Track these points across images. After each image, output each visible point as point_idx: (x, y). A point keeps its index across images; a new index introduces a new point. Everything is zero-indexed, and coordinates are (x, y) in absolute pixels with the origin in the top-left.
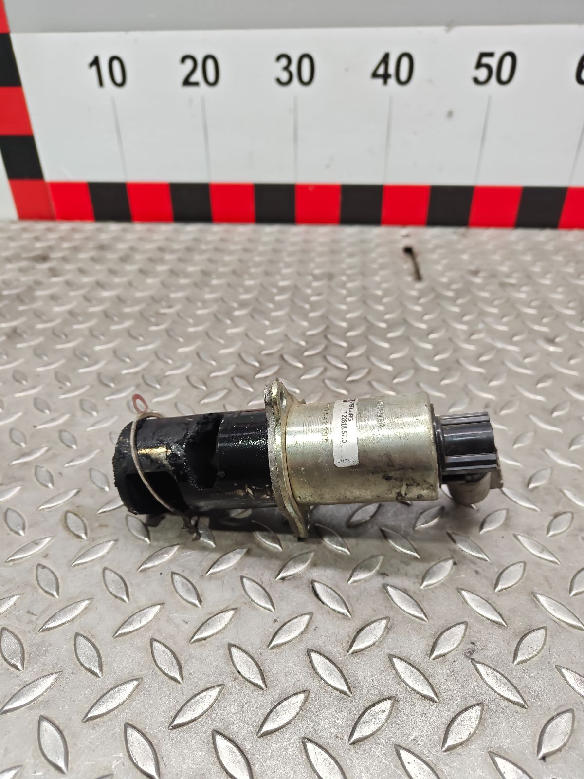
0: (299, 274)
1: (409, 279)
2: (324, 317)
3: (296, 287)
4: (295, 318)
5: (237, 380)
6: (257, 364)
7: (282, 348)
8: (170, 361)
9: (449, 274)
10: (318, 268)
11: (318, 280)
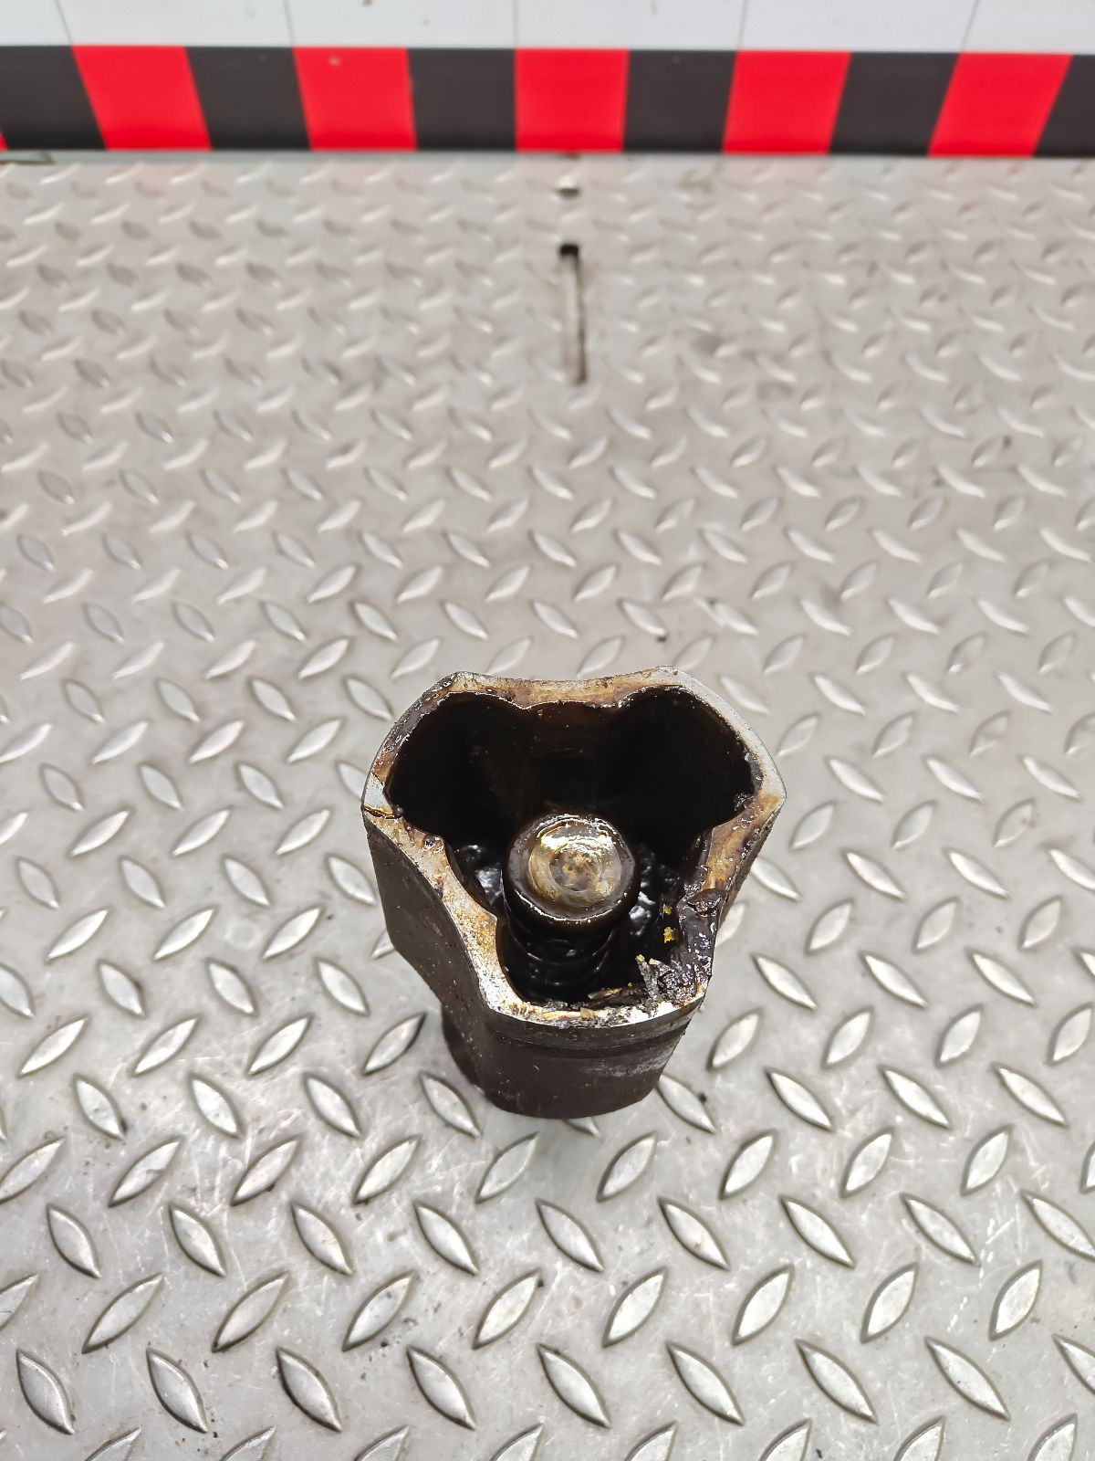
0: (307, 367)
1: (559, 377)
2: (353, 534)
3: (295, 416)
4: (286, 543)
5: (149, 773)
6: (194, 717)
7: (254, 654)
9: (651, 352)
10: (352, 342)
11: (350, 390)
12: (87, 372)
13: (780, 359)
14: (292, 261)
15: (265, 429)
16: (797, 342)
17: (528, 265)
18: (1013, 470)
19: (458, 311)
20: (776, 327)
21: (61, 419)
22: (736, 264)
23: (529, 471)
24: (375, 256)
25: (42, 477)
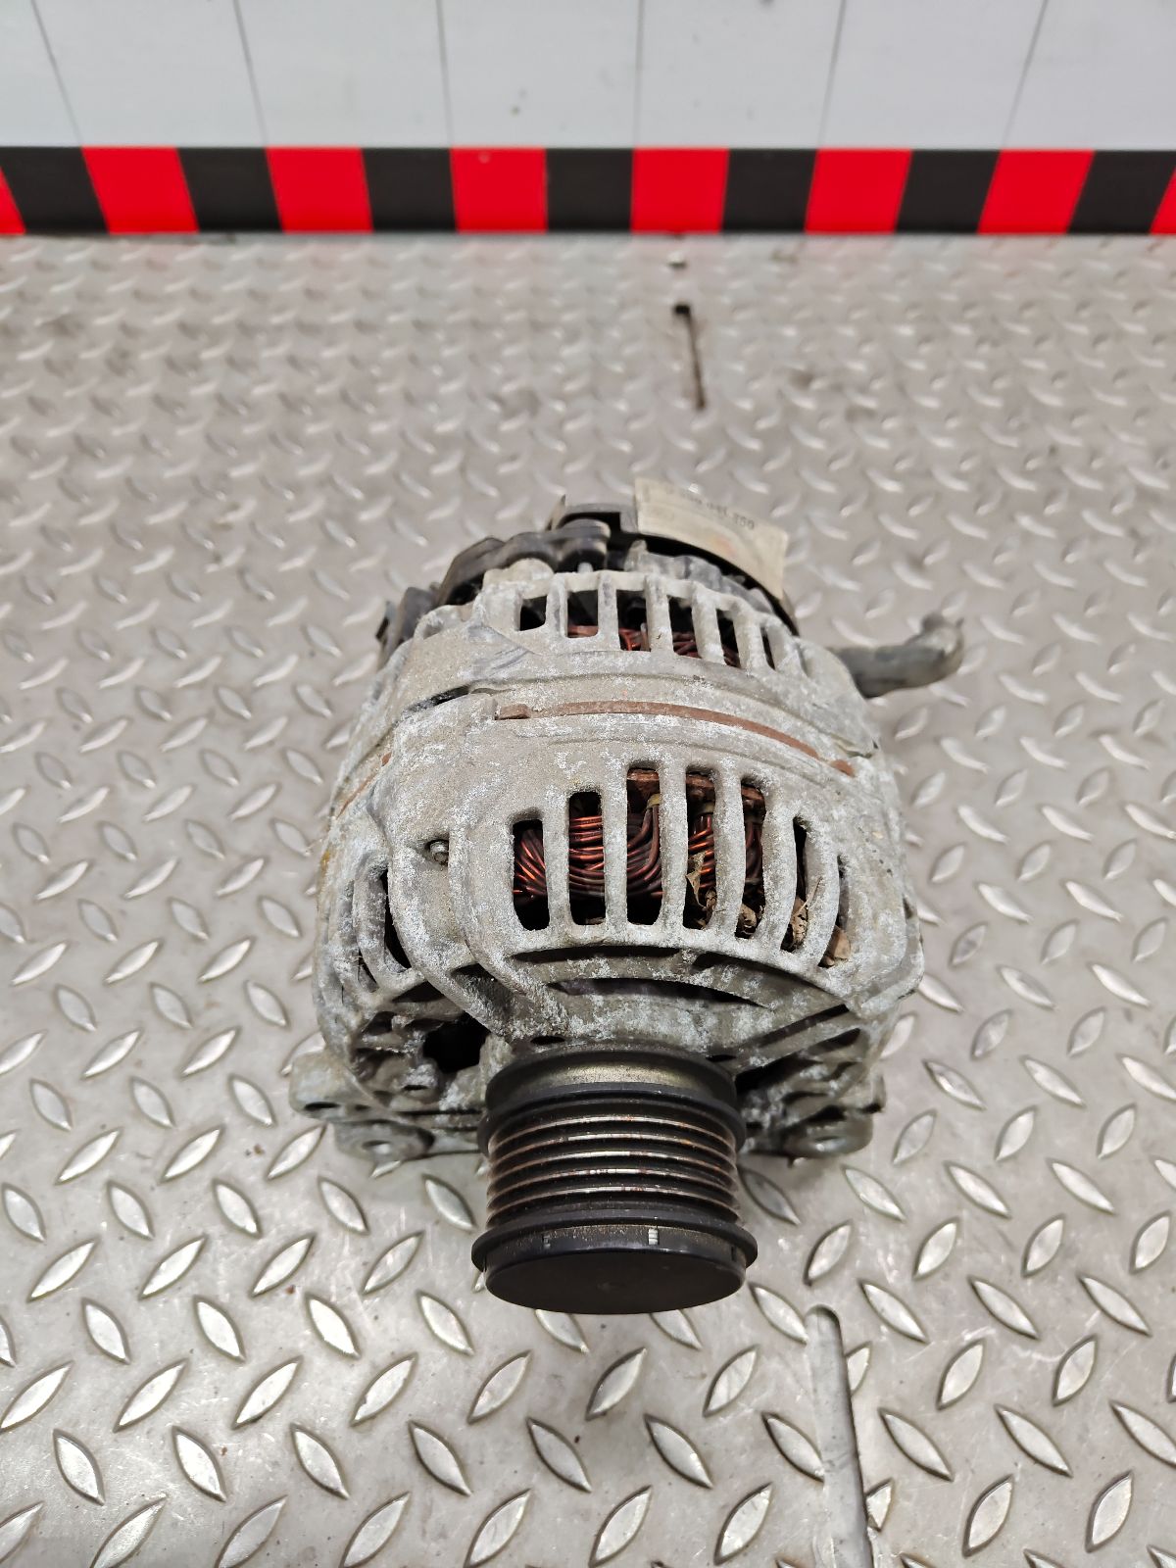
0: (472, 397)
3: (468, 436)
8: (259, 652)
9: (756, 386)
10: (508, 378)
11: (510, 413)
12: (290, 403)
13: (864, 390)
14: (452, 318)
15: (445, 444)
16: (877, 375)
17: (649, 321)
18: (1059, 471)
19: (594, 356)
20: (858, 366)
22: (821, 320)
23: (665, 473)
24: (519, 316)
25: (263, 480)
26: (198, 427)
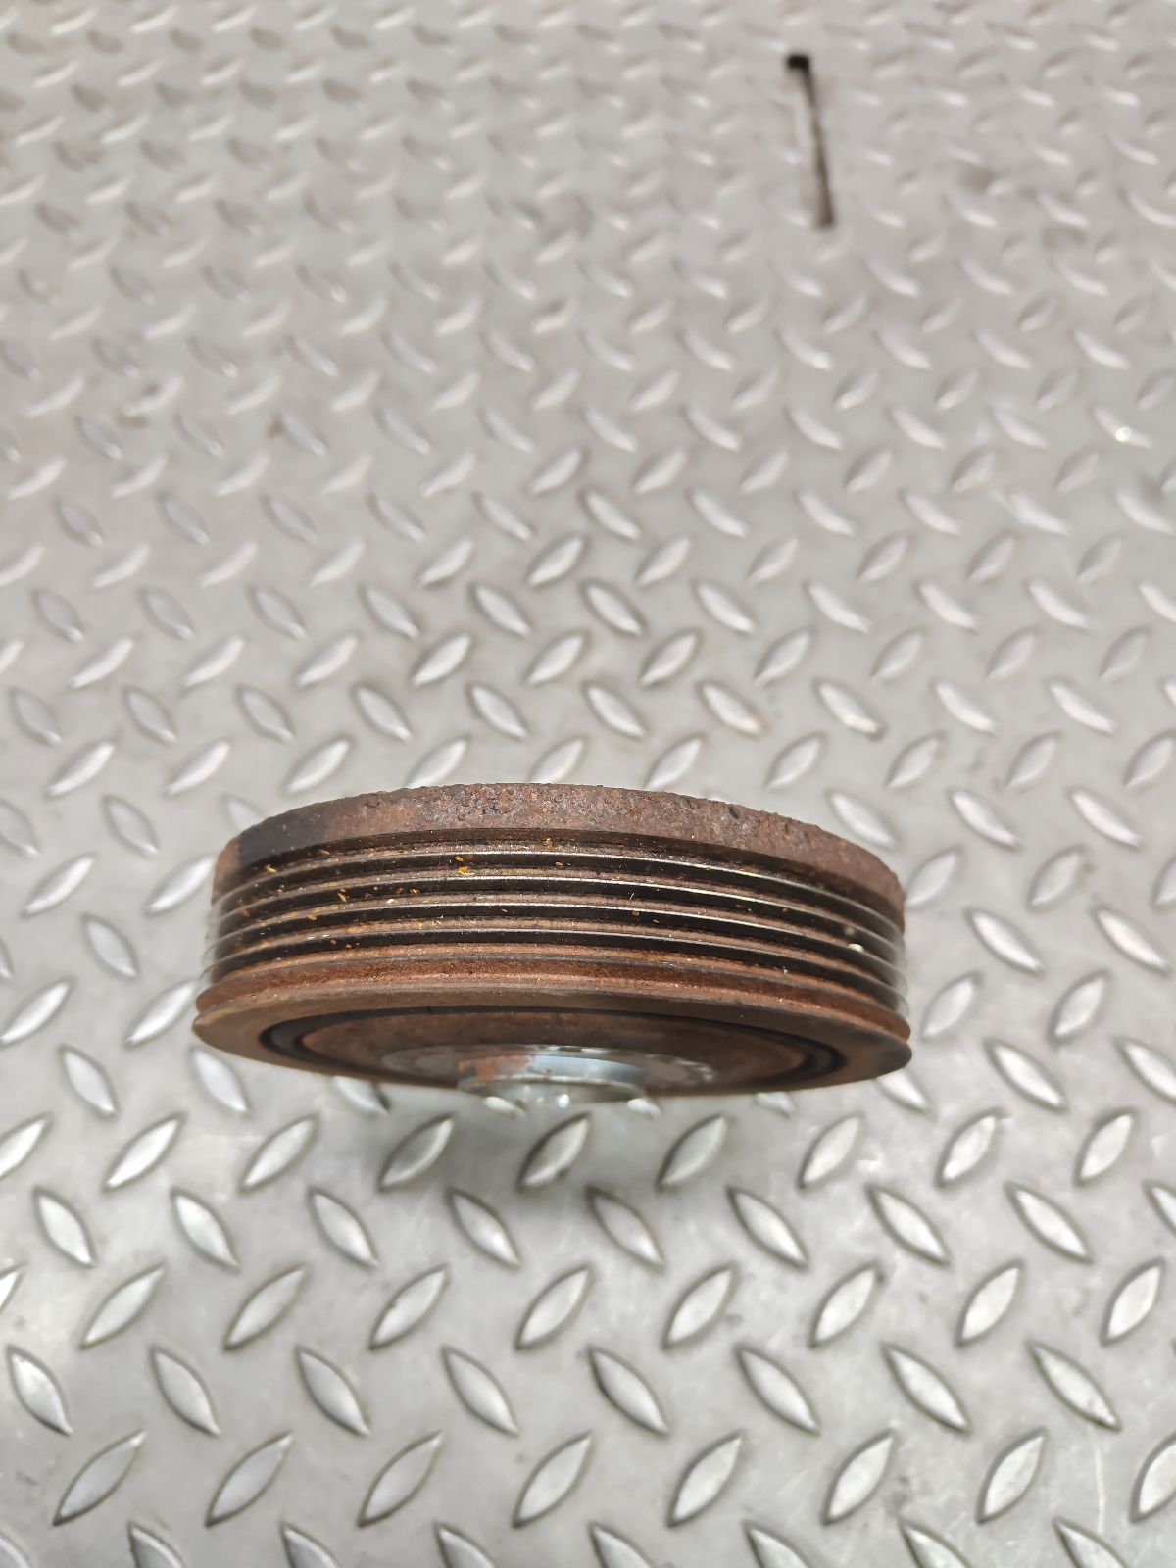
0: (494, 205)
1: (801, 220)
2: (574, 410)
3: (489, 270)
4: (497, 421)
5: (367, 698)
6: (408, 628)
7: (472, 557)
8: (186, 632)
9: (910, 189)
10: (547, 177)
11: (550, 236)
12: (232, 215)
13: (1066, 199)
14: (464, 76)
15: (455, 283)
16: (1086, 176)
17: (750, 81)
19: (671, 138)
20: (1057, 158)
21: (207, 273)
22: (1002, 80)
23: (777, 336)
24: (562, 71)
25: (194, 343)
26: (99, 256)
